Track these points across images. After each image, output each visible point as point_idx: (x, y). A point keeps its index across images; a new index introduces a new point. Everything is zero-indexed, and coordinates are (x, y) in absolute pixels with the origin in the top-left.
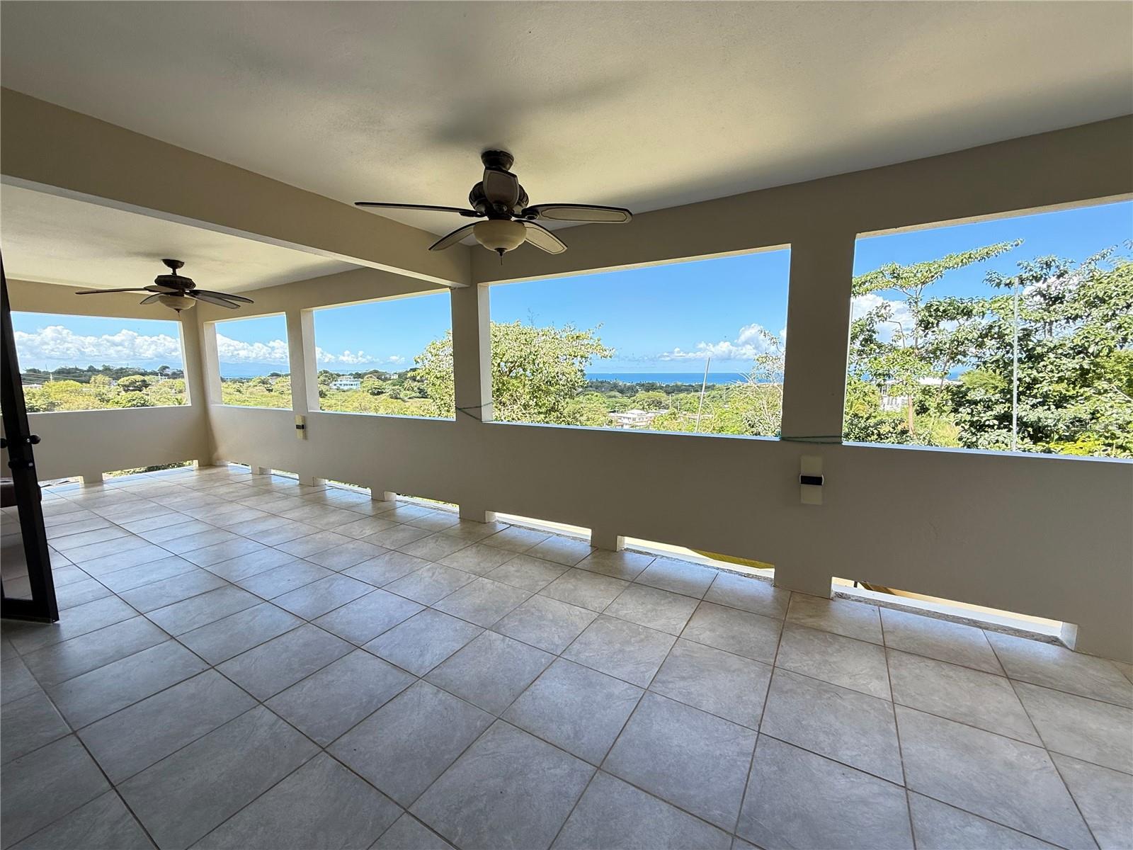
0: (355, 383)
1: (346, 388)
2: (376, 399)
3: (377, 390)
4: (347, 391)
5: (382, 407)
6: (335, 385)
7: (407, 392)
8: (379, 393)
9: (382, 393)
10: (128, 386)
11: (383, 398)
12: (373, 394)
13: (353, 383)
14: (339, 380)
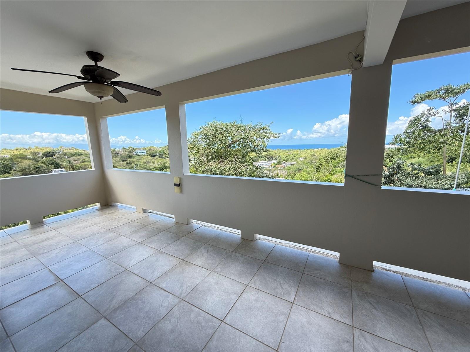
0: (144, 152)
1: (140, 154)
2: (153, 159)
3: (153, 155)
4: (141, 155)
5: (156, 162)
6: (135, 153)
7: (166, 155)
8: (154, 156)
9: (156, 156)
11: (156, 158)
12: (152, 156)
13: (143, 152)
14: (137, 151)
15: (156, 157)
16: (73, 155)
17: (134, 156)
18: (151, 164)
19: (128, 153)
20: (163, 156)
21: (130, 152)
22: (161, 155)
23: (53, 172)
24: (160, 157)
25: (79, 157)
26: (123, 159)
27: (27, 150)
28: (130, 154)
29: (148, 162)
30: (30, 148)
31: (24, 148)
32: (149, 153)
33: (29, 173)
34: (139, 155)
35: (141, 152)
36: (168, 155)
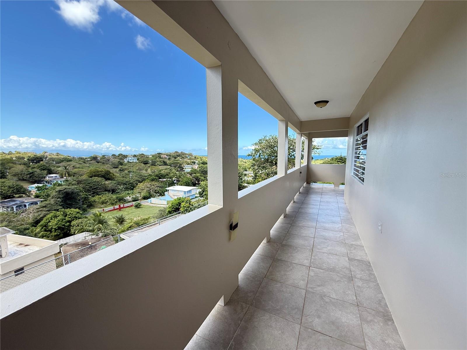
0: (135, 159)
1: (131, 161)
2: (146, 166)
3: (145, 162)
5: (149, 169)
6: (126, 160)
7: (158, 163)
8: (146, 164)
9: (148, 163)
10: (34, 160)
12: (144, 164)
14: (128, 158)
15: (148, 165)
16: (62, 161)
17: (125, 163)
18: (144, 172)
19: (119, 160)
20: (155, 164)
21: (121, 159)
22: (154, 163)
23: (47, 177)
24: (152, 165)
25: (69, 163)
26: (114, 166)
27: (7, 155)
28: (122, 161)
29: (141, 170)
30: (10, 153)
31: (3, 153)
32: (141, 160)
33: (21, 178)
34: (130, 163)
35: (132, 159)
36: (160, 163)
